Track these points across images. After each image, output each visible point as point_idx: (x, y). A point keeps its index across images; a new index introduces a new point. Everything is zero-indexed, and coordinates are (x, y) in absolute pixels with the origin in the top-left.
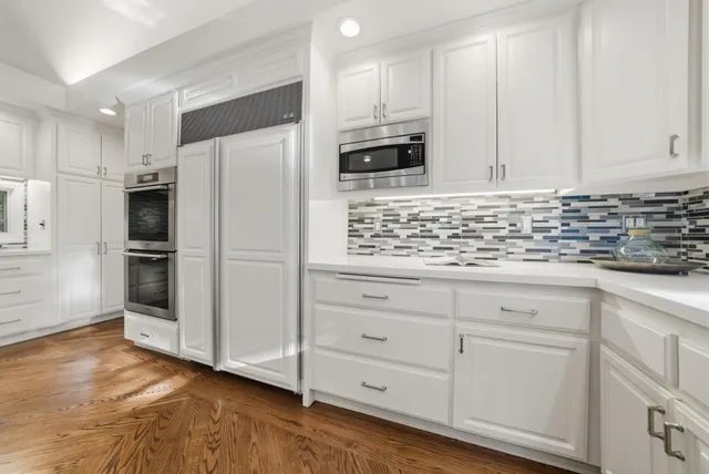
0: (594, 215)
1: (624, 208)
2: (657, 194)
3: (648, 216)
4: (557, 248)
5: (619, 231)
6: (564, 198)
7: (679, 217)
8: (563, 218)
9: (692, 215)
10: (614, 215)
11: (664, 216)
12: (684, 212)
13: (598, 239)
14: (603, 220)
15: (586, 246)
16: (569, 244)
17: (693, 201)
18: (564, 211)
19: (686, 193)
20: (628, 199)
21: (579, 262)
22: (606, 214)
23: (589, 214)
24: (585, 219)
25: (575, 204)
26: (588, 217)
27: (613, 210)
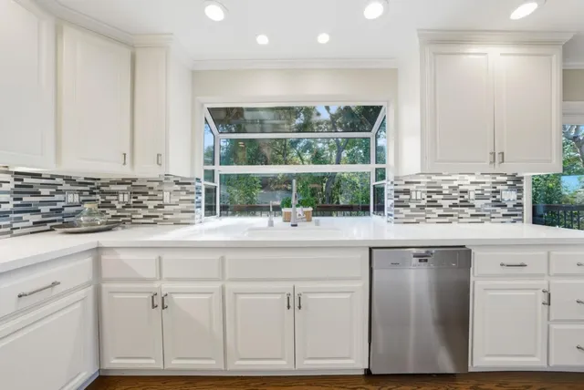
0: (45, 191)
1: (66, 186)
2: (86, 178)
3: (80, 193)
4: (8, 223)
5: (63, 204)
6: (16, 173)
7: (95, 193)
8: (15, 193)
9: (103, 193)
10: (59, 192)
11: (88, 193)
12: (97, 191)
13: (48, 211)
14: (52, 195)
15: (38, 218)
16: (21, 218)
17: (103, 185)
18: (16, 186)
19: (99, 179)
20: (69, 180)
21: (31, 233)
22: (54, 190)
23: (40, 190)
24: (37, 194)
25: (27, 180)
26: (40, 193)
27: (59, 188)
